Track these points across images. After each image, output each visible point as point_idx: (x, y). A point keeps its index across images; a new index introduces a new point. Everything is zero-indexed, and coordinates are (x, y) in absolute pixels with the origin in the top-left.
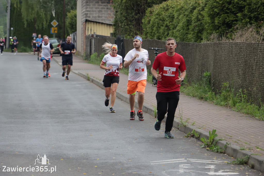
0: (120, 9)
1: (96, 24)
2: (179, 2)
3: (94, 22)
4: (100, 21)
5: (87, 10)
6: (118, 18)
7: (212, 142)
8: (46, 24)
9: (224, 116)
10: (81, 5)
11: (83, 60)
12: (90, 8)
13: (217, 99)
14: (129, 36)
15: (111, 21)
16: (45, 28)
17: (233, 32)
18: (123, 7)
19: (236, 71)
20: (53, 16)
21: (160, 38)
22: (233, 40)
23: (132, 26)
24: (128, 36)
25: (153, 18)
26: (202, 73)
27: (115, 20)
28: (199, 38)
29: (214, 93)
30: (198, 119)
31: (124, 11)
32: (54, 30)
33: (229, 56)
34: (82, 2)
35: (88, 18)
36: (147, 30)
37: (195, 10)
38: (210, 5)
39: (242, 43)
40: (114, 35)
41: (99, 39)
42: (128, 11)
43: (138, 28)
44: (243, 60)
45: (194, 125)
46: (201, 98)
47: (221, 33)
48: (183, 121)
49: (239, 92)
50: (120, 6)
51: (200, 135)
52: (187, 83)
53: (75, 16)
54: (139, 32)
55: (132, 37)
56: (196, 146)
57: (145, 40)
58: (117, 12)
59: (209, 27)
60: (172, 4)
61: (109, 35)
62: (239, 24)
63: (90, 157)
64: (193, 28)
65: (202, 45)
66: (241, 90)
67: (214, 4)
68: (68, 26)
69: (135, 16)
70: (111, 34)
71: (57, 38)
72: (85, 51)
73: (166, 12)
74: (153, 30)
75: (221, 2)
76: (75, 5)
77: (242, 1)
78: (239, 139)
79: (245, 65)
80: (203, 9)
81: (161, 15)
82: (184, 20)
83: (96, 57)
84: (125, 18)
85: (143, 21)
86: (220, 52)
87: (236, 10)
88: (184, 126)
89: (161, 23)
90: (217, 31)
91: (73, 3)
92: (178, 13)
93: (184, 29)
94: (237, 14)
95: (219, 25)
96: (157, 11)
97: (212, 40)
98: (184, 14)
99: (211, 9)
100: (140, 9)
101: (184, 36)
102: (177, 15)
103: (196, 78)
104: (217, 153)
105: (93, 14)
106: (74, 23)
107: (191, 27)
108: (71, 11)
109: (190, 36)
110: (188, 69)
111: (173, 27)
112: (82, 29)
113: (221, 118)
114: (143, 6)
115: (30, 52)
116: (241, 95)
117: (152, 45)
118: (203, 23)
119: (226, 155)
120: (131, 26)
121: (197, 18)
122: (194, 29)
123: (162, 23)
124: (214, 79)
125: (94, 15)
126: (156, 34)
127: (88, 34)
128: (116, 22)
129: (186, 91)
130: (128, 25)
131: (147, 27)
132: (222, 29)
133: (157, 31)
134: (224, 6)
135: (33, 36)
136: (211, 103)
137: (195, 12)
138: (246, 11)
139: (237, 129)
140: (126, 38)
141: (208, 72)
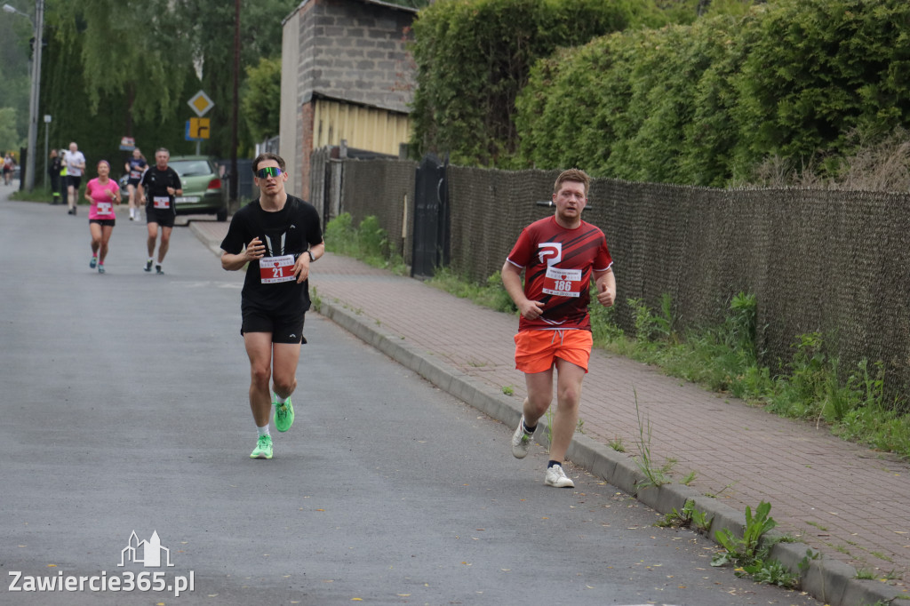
0: (437, 59)
1: (350, 110)
2: (650, 41)
3: (341, 102)
4: (365, 100)
5: (318, 58)
6: (430, 91)
7: (754, 546)
8: (170, 104)
9: (802, 455)
10: (297, 42)
12: (328, 52)
13: (779, 391)
14: (469, 155)
15: (405, 100)
16: (166, 120)
17: (841, 154)
18: (449, 53)
19: (847, 294)
20: (197, 79)
22: (840, 181)
23: (478, 120)
24: (463, 155)
25: (555, 95)
26: (725, 297)
27: (420, 96)
28: (718, 170)
29: (767, 369)
30: (707, 463)
31: (450, 66)
32: (197, 128)
33: (825, 238)
34: (302, 30)
35: (320, 89)
36: (532, 136)
37: (708, 70)
38: (762, 54)
39: (875, 193)
40: (412, 152)
41: (357, 162)
42: (467, 67)
43: (500, 128)
44: (877, 256)
45: (693, 482)
46: (722, 387)
47: (797, 155)
48: (653, 468)
49: (858, 370)
50: (436, 48)
52: (672, 330)
53: (277, 81)
54: (505, 143)
55: (478, 159)
56: (696, 560)
57: (526, 174)
58: (425, 68)
59: (757, 133)
60: (624, 45)
61: (395, 151)
62: (863, 125)
63: (313, 590)
64: (700, 133)
65: (730, 195)
66: (865, 361)
67: (777, 49)
68: (250, 113)
69: (489, 87)
70: (403, 146)
71: (206, 158)
73: (602, 75)
74: (553, 137)
75: (799, 45)
76: (277, 38)
77: (879, 45)
78: (852, 541)
79: (883, 272)
80: (736, 68)
81: (583, 83)
82: (668, 104)
83: (347, 230)
84: (454, 93)
85: (519, 103)
86: (794, 223)
87: (856, 75)
88: (657, 486)
89: (584, 114)
90: (785, 147)
91: (267, 33)
92: (644, 78)
93: (664, 138)
94: (859, 91)
95: (794, 127)
96: (570, 68)
97: (764, 181)
98: (666, 82)
99: (765, 67)
100: (509, 61)
101: (664, 163)
102: (643, 87)
103: (703, 313)
104: (772, 589)
105: (339, 74)
106: (269, 104)
107: (690, 132)
108: (263, 60)
109: (685, 162)
110: (675, 283)
111: (625, 129)
112: (298, 126)
113: (789, 462)
114: (520, 52)
116: (863, 379)
117: (548, 192)
118: (736, 118)
119: (804, 597)
120: (474, 122)
121: (714, 97)
122: (703, 139)
123: (589, 114)
124: (768, 319)
125: (344, 78)
126: (563, 152)
127: (319, 144)
128: (422, 104)
129: (665, 359)
130: (466, 119)
131: (533, 127)
132: (802, 142)
133: (566, 142)
134: (813, 57)
135: (121, 148)
136: (755, 407)
137: (706, 78)
138: (893, 78)
139: (848, 504)
140: (455, 163)
141: (748, 296)
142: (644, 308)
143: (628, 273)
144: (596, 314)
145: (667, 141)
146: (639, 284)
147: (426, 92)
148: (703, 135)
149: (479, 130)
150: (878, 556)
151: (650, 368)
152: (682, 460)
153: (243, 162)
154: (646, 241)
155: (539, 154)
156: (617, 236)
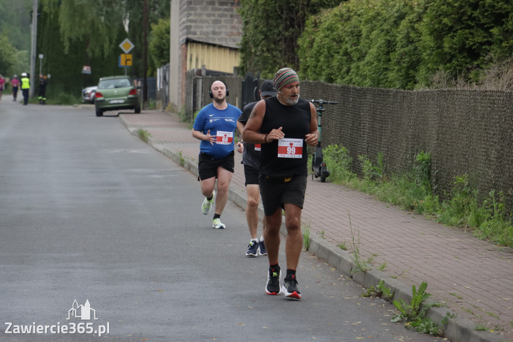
0: (253, 17)
1: (208, 48)
2: (372, 4)
3: (202, 43)
4: (217, 42)
5: (190, 18)
6: (250, 36)
7: (417, 309)
8: (109, 46)
9: (454, 249)
10: (178, 9)
11: (181, 121)
12: (195, 15)
13: (443, 210)
14: (272, 73)
15: (237, 41)
16: (108, 56)
17: (481, 68)
18: (260, 14)
19: (482, 152)
20: (126, 32)
21: (332, 78)
22: (478, 84)
23: (277, 52)
24: (269, 73)
25: (319, 37)
26: (414, 154)
27: (244, 39)
28: (410, 79)
29: (437, 196)
30: (395, 256)
31: (261, 21)
32: (125, 60)
33: (469, 119)
34: (180, 3)
35: (191, 36)
36: (307, 61)
37: (404, 20)
38: (434, 10)
39: (497, 92)
40: (241, 72)
41: (211, 78)
42: (270, 21)
43: (290, 57)
44: (498, 129)
45: (385, 268)
46: (411, 208)
47: (455, 69)
48: (361, 260)
49: (489, 197)
50: (253, 10)
51: (394, 292)
52: (384, 174)
53: (168, 31)
54: (293, 65)
56: (383, 318)
58: (247, 23)
59: (432, 57)
60: (357, 7)
62: (495, 51)
64: (399, 57)
65: (415, 94)
66: (493, 192)
67: (443, 7)
68: (154, 51)
69: (283, 33)
70: (235, 68)
71: (129, 77)
72: (184, 104)
73: (345, 25)
75: (456, 4)
76: (168, 7)
77: (502, 3)
78: (476, 305)
79: (502, 138)
81: (334, 30)
82: (381, 41)
84: (263, 37)
85: (300, 42)
86: (451, 110)
87: (489, 21)
88: (363, 271)
89: (335, 47)
90: (448, 65)
91: (164, 5)
92: (367, 26)
93: (379, 61)
94: (491, 30)
95: (453, 53)
96: (328, 21)
97: (436, 85)
98: (380, 28)
99: (435, 18)
100: (295, 18)
101: (380, 75)
102: (368, 31)
103: (401, 164)
104: (426, 336)
105: (202, 27)
106: (164, 45)
107: (394, 57)
108: (160, 20)
109: (392, 75)
110: (385, 146)
111: (358, 56)
112: (179, 58)
113: (444, 255)
114: (301, 12)
115: (75, 105)
116: (492, 202)
117: (314, 93)
118: (420, 48)
119: (445, 341)
120: (275, 53)
121: (407, 37)
122: (401, 61)
123: (338, 47)
124: (437, 167)
125: (205, 30)
126: (324, 70)
127: (190, 68)
128: (246, 43)
129: (379, 191)
130: (270, 52)
131: (307, 56)
132: (458, 61)
133: (326, 64)
134: (464, 11)
135: (83, 72)
136: (429, 220)
137: (403, 25)
138: (511, 23)
139: (477, 281)
140: (264, 78)
141: (426, 153)
142: (368, 161)
143: (359, 141)
144: (341, 165)
145: (381, 62)
146: (365, 147)
147: (247, 37)
148: (401, 58)
149: (278, 58)
150: (491, 315)
151: (371, 197)
152: (380, 254)
153: (151, 79)
154: (369, 121)
155: (311, 72)
156: (352, 119)
